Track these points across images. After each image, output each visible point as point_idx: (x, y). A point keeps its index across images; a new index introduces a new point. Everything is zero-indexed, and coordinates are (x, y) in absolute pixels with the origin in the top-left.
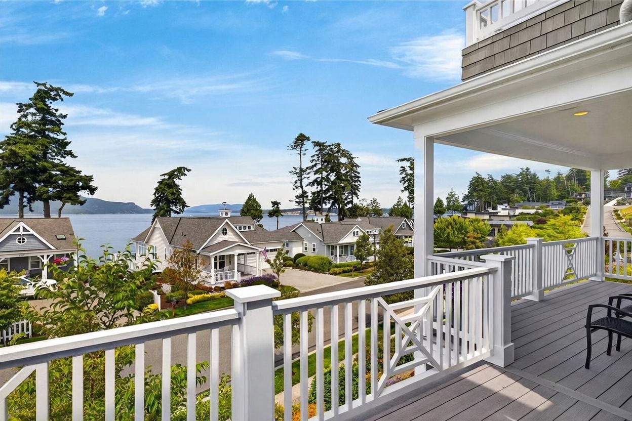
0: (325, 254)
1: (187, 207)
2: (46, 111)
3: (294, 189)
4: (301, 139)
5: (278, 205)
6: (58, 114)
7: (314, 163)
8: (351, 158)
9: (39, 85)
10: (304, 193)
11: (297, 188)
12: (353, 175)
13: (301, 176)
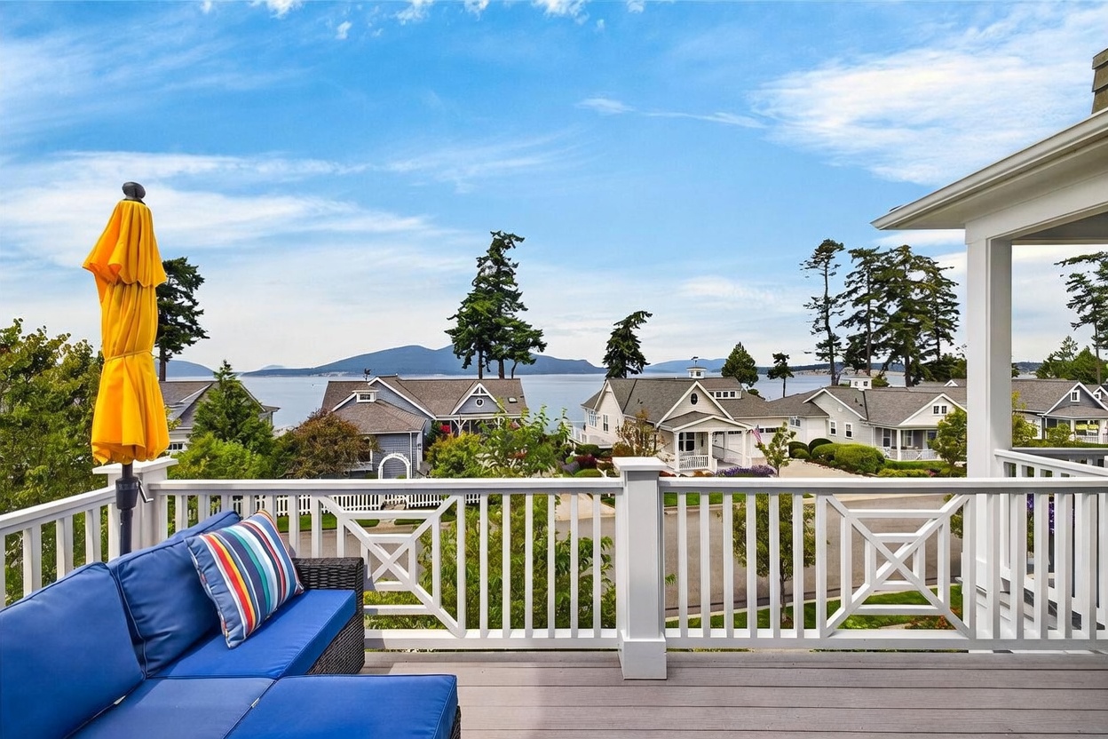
0: (870, 441)
1: (647, 364)
2: (499, 262)
3: (813, 333)
4: (827, 249)
5: (784, 360)
6: (510, 263)
7: (853, 286)
8: (934, 270)
9: (494, 234)
10: (832, 338)
11: (818, 330)
12: (940, 301)
13: (827, 311)
